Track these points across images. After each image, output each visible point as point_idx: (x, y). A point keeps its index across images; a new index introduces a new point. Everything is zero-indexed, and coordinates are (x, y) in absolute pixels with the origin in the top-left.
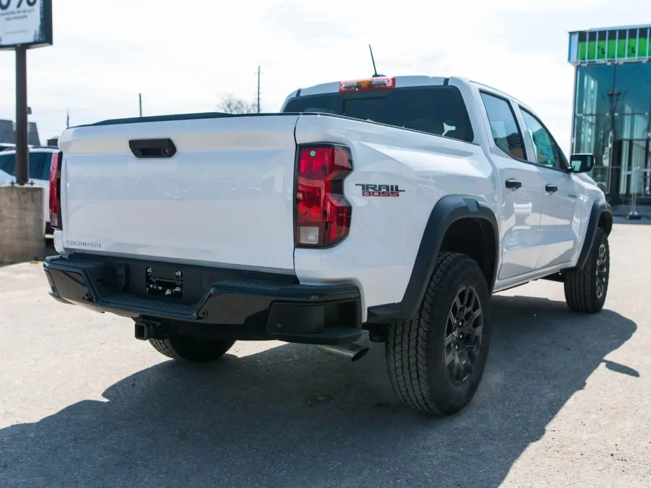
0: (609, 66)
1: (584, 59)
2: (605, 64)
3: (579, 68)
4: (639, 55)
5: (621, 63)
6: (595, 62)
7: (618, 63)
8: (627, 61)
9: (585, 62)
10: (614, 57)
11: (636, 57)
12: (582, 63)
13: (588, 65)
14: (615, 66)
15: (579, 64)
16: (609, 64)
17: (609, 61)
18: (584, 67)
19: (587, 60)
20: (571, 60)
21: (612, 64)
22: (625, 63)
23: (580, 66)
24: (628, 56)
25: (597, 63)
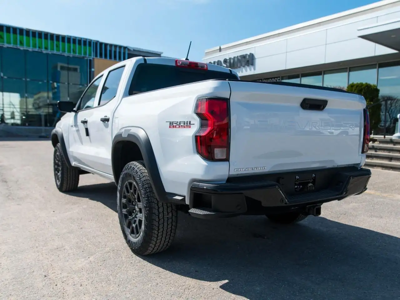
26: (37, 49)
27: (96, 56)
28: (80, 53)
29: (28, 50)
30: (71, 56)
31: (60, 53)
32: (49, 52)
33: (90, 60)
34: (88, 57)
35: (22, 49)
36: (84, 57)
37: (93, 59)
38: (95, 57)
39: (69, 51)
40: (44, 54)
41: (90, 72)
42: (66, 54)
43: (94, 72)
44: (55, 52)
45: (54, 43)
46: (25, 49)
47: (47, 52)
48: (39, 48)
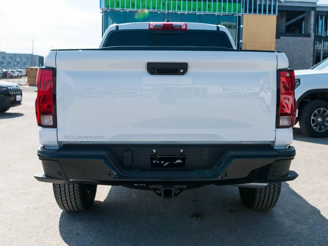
0: (121, 12)
1: (108, 7)
2: (120, 11)
3: (106, 12)
4: (137, 8)
5: (128, 11)
6: (114, 9)
7: (126, 11)
8: (131, 10)
9: (109, 9)
10: (124, 8)
11: (136, 9)
12: (107, 9)
13: (111, 11)
14: (125, 13)
15: (106, 10)
16: (122, 11)
17: (121, 10)
18: (108, 11)
19: (110, 8)
20: (101, 7)
21: (123, 11)
22: (130, 11)
23: (106, 11)
24: (131, 8)
25: (115, 10)
26: (191, 12)
27: (246, 12)
28: (230, 11)
29: (184, 13)
30: (221, 14)
31: (211, 13)
32: (202, 13)
33: (239, 17)
34: (237, 14)
35: (179, 13)
36: (233, 15)
37: (243, 15)
38: (244, 13)
39: (220, 10)
40: (198, 15)
41: (239, 29)
42: (217, 13)
43: (242, 28)
44: (207, 12)
45: (206, 3)
46: (182, 12)
47: (200, 13)
48: (193, 10)
